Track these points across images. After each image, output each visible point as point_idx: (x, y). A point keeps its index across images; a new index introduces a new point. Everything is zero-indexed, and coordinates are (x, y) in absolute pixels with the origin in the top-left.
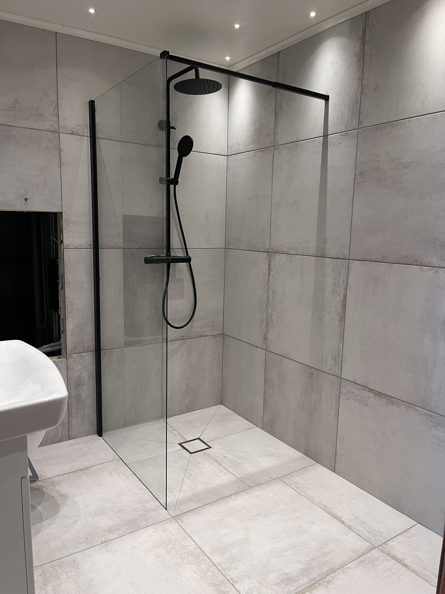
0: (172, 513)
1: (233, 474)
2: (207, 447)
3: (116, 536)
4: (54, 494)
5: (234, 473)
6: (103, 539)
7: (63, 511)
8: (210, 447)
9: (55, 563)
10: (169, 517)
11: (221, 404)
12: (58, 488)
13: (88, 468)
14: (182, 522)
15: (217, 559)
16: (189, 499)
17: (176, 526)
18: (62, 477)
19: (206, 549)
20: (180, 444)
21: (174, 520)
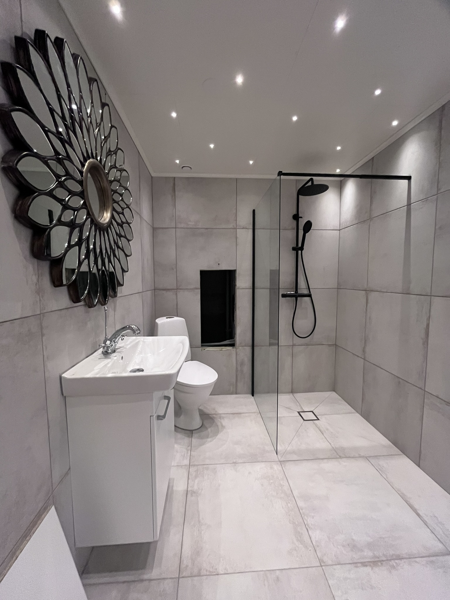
0: (279, 457)
1: (330, 444)
2: (316, 418)
3: (242, 461)
4: (219, 424)
5: (330, 442)
6: (235, 461)
7: (219, 436)
8: (318, 419)
9: (205, 466)
10: (278, 460)
11: (334, 391)
12: (222, 421)
13: (240, 413)
14: (284, 467)
15: (301, 504)
16: (294, 452)
17: (280, 468)
18: (226, 415)
19: (296, 493)
20: (299, 412)
21: (280, 464)
